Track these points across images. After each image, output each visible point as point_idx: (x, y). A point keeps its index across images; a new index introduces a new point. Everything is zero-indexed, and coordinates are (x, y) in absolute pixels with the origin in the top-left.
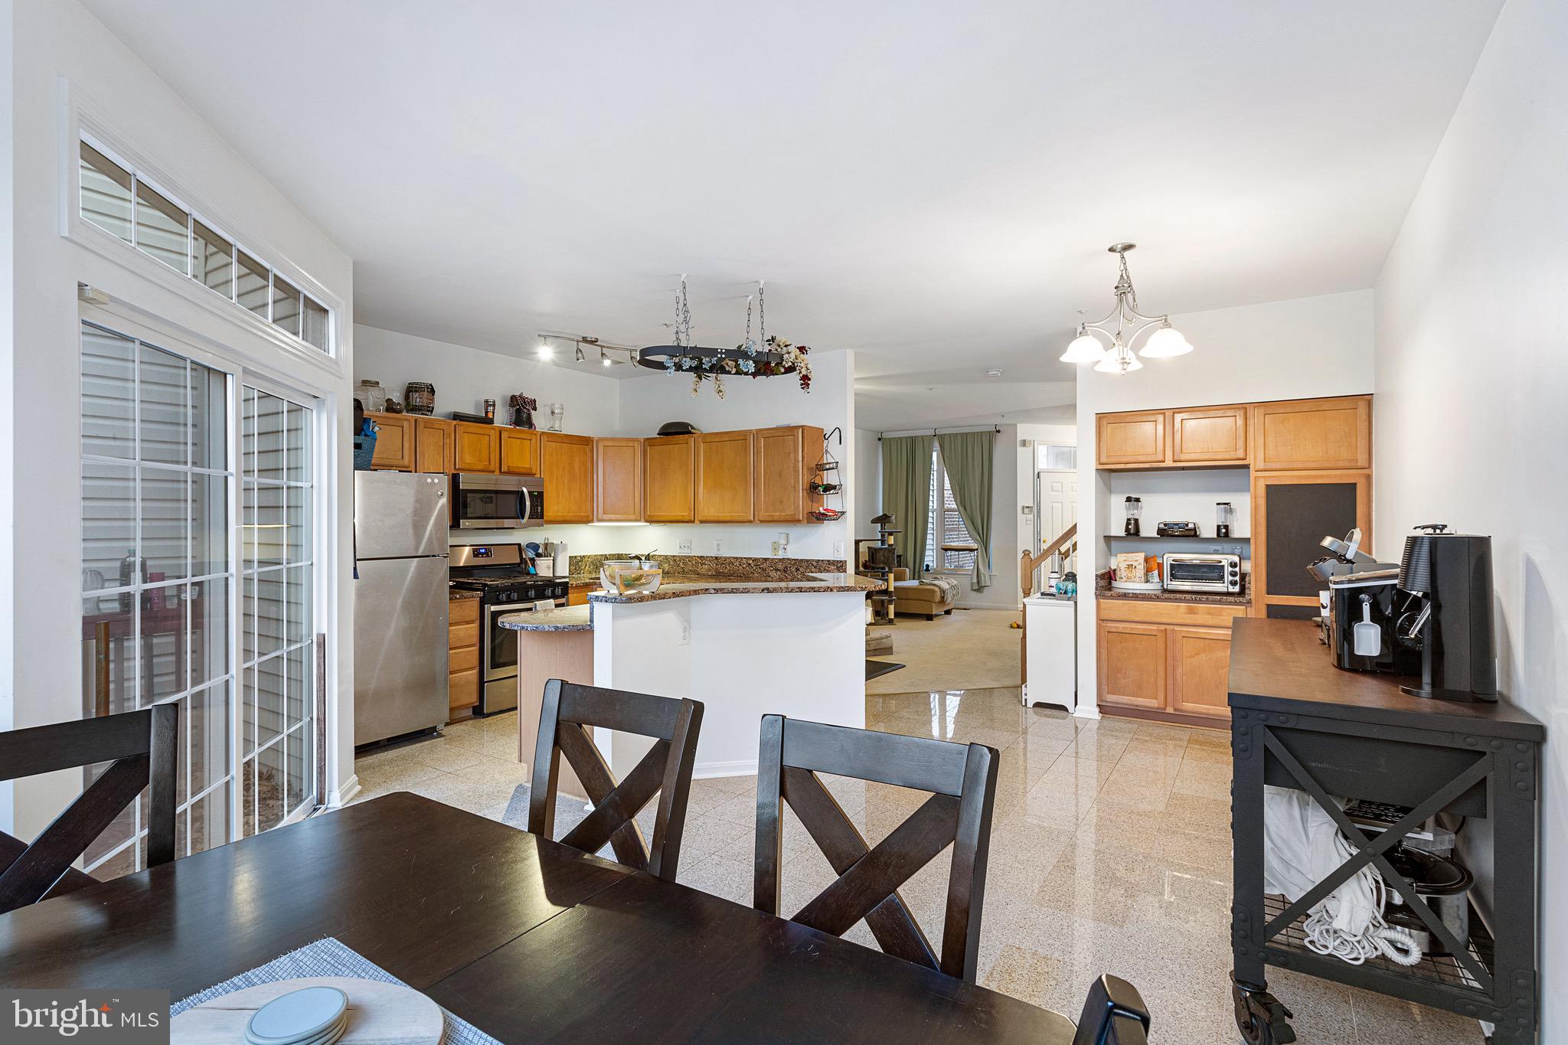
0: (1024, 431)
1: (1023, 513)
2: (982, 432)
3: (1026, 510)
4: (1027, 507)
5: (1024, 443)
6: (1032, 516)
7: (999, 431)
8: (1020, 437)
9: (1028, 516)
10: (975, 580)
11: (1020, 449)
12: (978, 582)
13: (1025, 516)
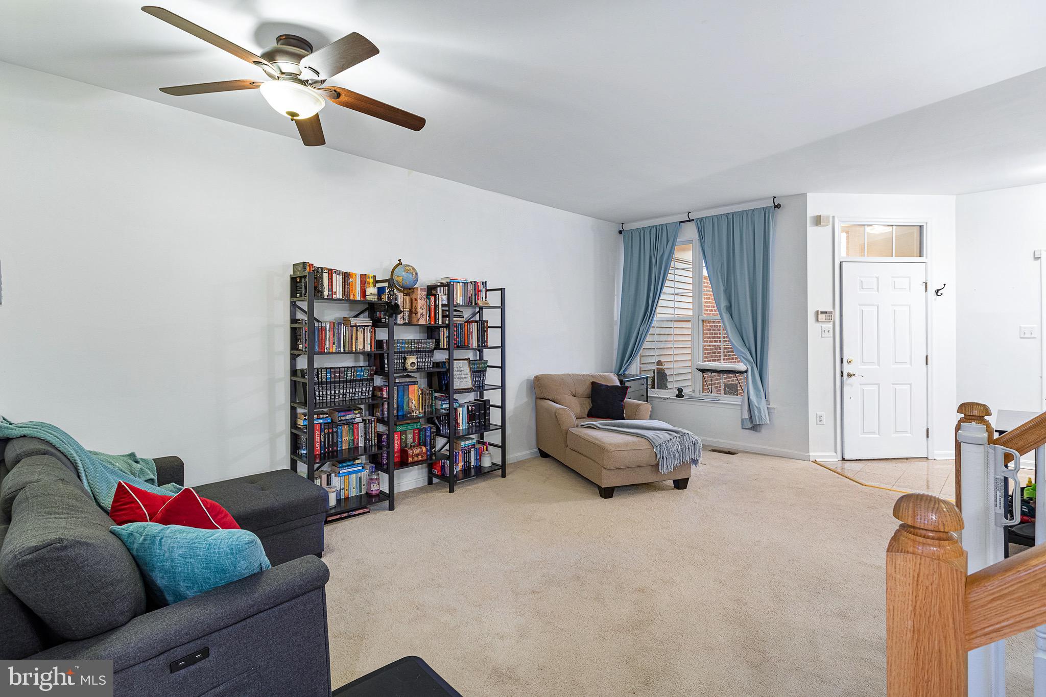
0: (816, 204)
1: (817, 320)
2: (753, 210)
3: (822, 317)
4: (823, 313)
5: (818, 221)
6: (830, 325)
7: (778, 206)
8: (811, 212)
9: (824, 325)
10: (746, 416)
11: (811, 230)
12: (751, 418)
13: (819, 325)
